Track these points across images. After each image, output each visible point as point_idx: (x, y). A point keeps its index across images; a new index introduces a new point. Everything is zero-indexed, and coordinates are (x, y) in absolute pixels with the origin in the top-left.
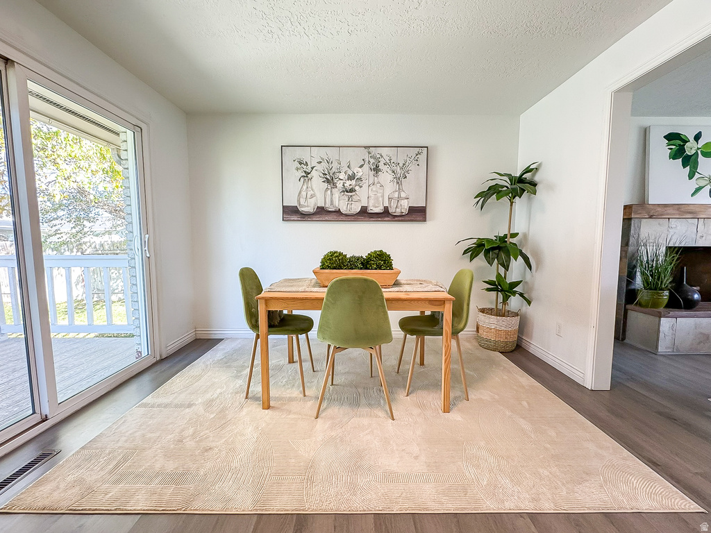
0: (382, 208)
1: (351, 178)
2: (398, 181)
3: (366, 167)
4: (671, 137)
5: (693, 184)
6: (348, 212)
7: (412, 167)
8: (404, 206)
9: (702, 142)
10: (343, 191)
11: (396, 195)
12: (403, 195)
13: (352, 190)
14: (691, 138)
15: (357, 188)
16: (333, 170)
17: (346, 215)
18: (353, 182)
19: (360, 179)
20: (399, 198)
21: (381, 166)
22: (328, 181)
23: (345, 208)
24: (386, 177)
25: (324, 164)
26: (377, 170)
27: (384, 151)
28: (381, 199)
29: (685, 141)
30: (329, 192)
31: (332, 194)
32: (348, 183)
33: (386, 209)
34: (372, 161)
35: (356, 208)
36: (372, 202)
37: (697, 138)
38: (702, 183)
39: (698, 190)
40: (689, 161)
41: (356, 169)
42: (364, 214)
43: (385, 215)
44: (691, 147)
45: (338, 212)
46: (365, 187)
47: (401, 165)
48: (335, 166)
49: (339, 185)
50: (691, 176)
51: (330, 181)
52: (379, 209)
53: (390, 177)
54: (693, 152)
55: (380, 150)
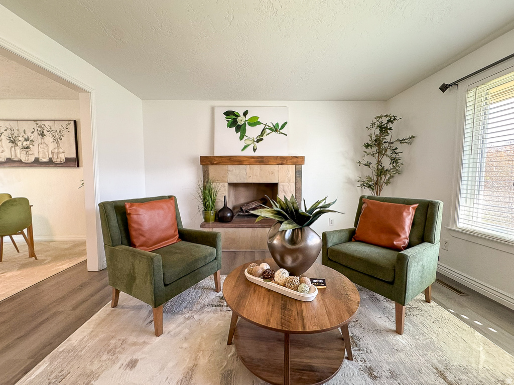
0: (48, 159)
1: (26, 140)
2: (57, 141)
3: (36, 133)
4: (228, 114)
5: (243, 143)
6: (26, 161)
7: (65, 133)
8: (62, 157)
9: (248, 117)
10: (22, 148)
11: (56, 150)
12: (61, 150)
13: (27, 148)
14: (242, 114)
15: (31, 146)
16: (15, 135)
17: (25, 163)
18: (28, 142)
19: (32, 141)
20: (58, 153)
21: (45, 132)
22: (12, 142)
23: (24, 159)
24: (49, 139)
25: (9, 131)
26: (43, 135)
27: (47, 123)
28: (47, 153)
29: (237, 116)
30: (13, 149)
31: (15, 150)
32: (25, 143)
33: (51, 159)
34: (39, 129)
35: (32, 159)
36: (41, 155)
37: (245, 114)
38: (248, 142)
39: (245, 147)
40: (240, 129)
41: (29, 134)
42: (37, 163)
43: (50, 163)
44: (241, 120)
45: (20, 161)
46: (36, 145)
47: (58, 131)
48: (16, 132)
49: (20, 144)
50: (241, 138)
51: (14, 142)
52: (46, 160)
53: (51, 139)
54: (243, 123)
55: (43, 122)
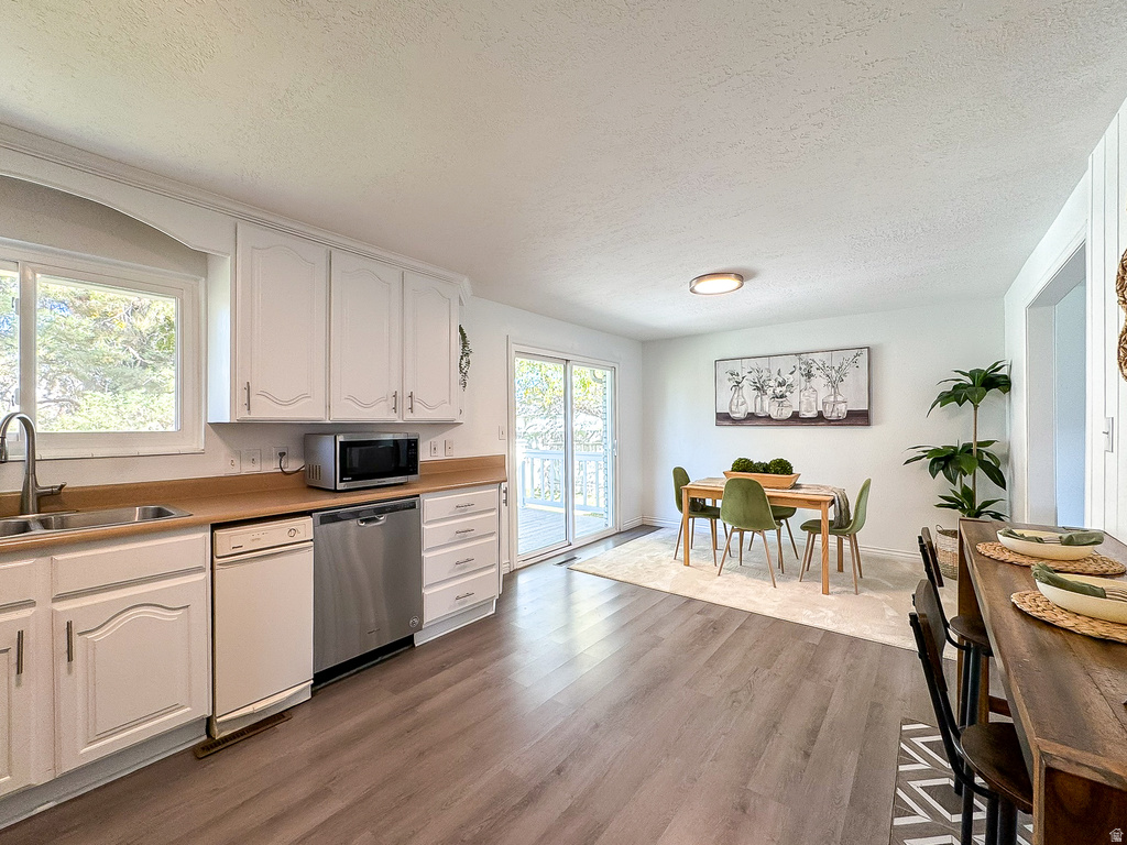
0: (816, 412)
1: (780, 385)
2: (834, 384)
3: (797, 373)
6: (778, 418)
7: (851, 370)
8: (842, 410)
10: (774, 398)
11: (832, 399)
12: (839, 398)
13: (782, 397)
15: (788, 394)
16: (764, 378)
17: (777, 420)
18: (784, 388)
19: (791, 385)
20: (835, 402)
21: (814, 371)
22: (758, 388)
23: (775, 413)
24: (819, 381)
25: (755, 374)
26: (809, 375)
27: (816, 357)
28: (814, 404)
30: (759, 399)
31: (762, 401)
32: (778, 390)
33: (820, 414)
34: (803, 367)
35: (787, 413)
36: (803, 407)
41: (786, 376)
42: (796, 419)
43: (820, 419)
45: (769, 417)
46: (796, 392)
47: (837, 368)
48: (765, 375)
49: (770, 392)
51: (760, 388)
52: (812, 414)
53: (825, 381)
55: (811, 356)
